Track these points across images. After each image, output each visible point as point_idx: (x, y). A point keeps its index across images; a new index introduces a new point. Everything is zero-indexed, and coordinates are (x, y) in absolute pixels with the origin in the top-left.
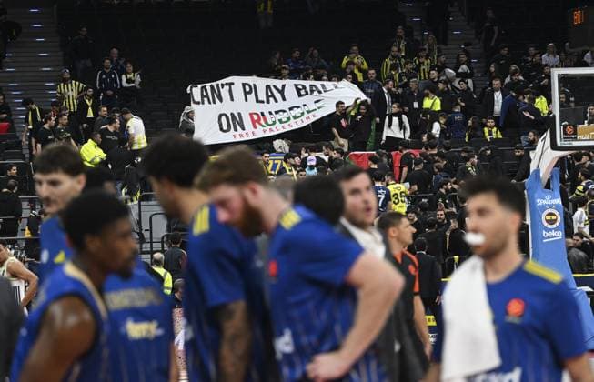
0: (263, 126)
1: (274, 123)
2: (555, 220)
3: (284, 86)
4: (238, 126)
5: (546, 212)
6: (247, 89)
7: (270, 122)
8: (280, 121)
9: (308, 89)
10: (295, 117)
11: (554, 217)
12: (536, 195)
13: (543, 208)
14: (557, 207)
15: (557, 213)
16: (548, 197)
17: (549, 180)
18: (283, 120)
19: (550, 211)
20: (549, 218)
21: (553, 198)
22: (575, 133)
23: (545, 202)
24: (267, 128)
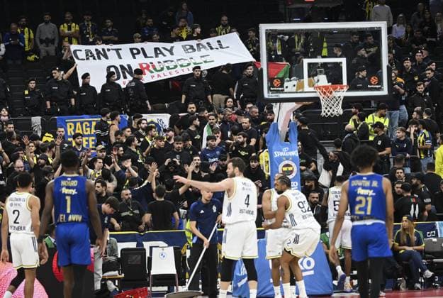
0: (152, 72)
1: (162, 69)
2: (292, 171)
3: (172, 47)
4: (127, 74)
5: (283, 163)
6: (135, 51)
7: (158, 68)
8: (168, 68)
9: (195, 47)
10: (182, 66)
11: (290, 169)
12: (274, 147)
13: (280, 160)
14: (293, 159)
15: (293, 164)
16: (285, 149)
17: (287, 133)
18: (171, 67)
19: (287, 162)
20: (285, 169)
21: (291, 150)
22: (282, 85)
23: (282, 154)
24: (156, 74)
